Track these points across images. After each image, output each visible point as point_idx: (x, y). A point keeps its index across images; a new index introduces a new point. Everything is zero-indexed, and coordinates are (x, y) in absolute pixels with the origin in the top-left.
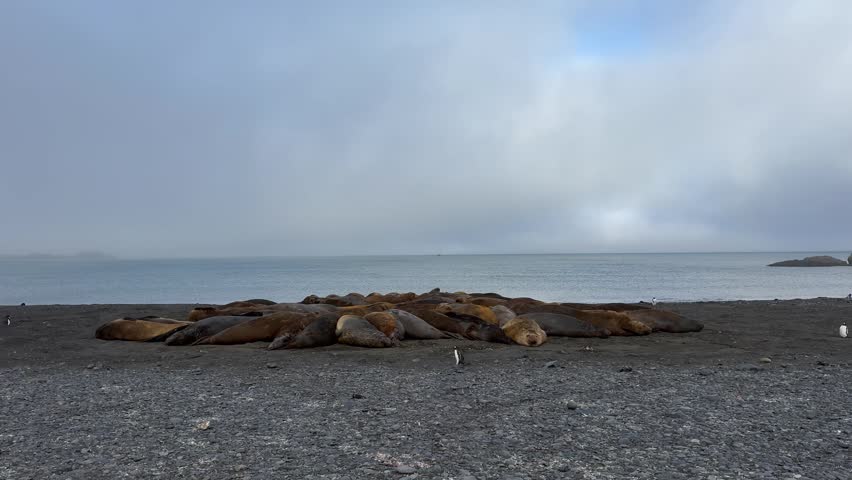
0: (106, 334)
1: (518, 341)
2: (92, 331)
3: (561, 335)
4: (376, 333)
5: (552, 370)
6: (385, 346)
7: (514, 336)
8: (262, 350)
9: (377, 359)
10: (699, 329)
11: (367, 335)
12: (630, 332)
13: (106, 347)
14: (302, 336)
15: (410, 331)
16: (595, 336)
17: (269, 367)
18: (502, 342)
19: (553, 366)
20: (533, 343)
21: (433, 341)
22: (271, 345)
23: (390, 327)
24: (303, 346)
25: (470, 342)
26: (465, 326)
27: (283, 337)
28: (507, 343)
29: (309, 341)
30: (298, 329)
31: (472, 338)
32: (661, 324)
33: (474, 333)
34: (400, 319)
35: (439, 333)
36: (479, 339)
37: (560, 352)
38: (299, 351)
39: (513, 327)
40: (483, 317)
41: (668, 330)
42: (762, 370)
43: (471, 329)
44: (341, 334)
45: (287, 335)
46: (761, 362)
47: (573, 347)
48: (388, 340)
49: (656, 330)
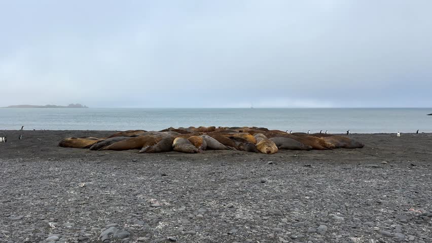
0: (63, 145)
1: (262, 151)
2: (58, 143)
3: (286, 149)
4: (192, 146)
5: (270, 165)
6: (195, 152)
7: (260, 149)
8: (135, 153)
9: (187, 159)
10: (361, 147)
11: (187, 147)
12: (326, 148)
13: (63, 151)
14: (155, 147)
15: (209, 145)
16: (303, 150)
17: (133, 161)
18: (254, 152)
19: (271, 163)
20: (269, 152)
21: (220, 151)
22: (140, 151)
23: (199, 143)
24: (155, 152)
25: (239, 151)
26: (238, 143)
27: (146, 148)
28: (257, 153)
29: (158, 149)
30: (153, 143)
31: (240, 149)
32: (342, 144)
33: (242, 147)
34: (206, 140)
35: (224, 146)
36: (243, 150)
37: (280, 157)
38: (152, 154)
39: (260, 145)
40: (248, 140)
41: (344, 147)
42: (378, 167)
43: (240, 145)
44: (174, 147)
45: (148, 146)
46: (382, 164)
47: (290, 154)
48: (197, 150)
49: (337, 147)
